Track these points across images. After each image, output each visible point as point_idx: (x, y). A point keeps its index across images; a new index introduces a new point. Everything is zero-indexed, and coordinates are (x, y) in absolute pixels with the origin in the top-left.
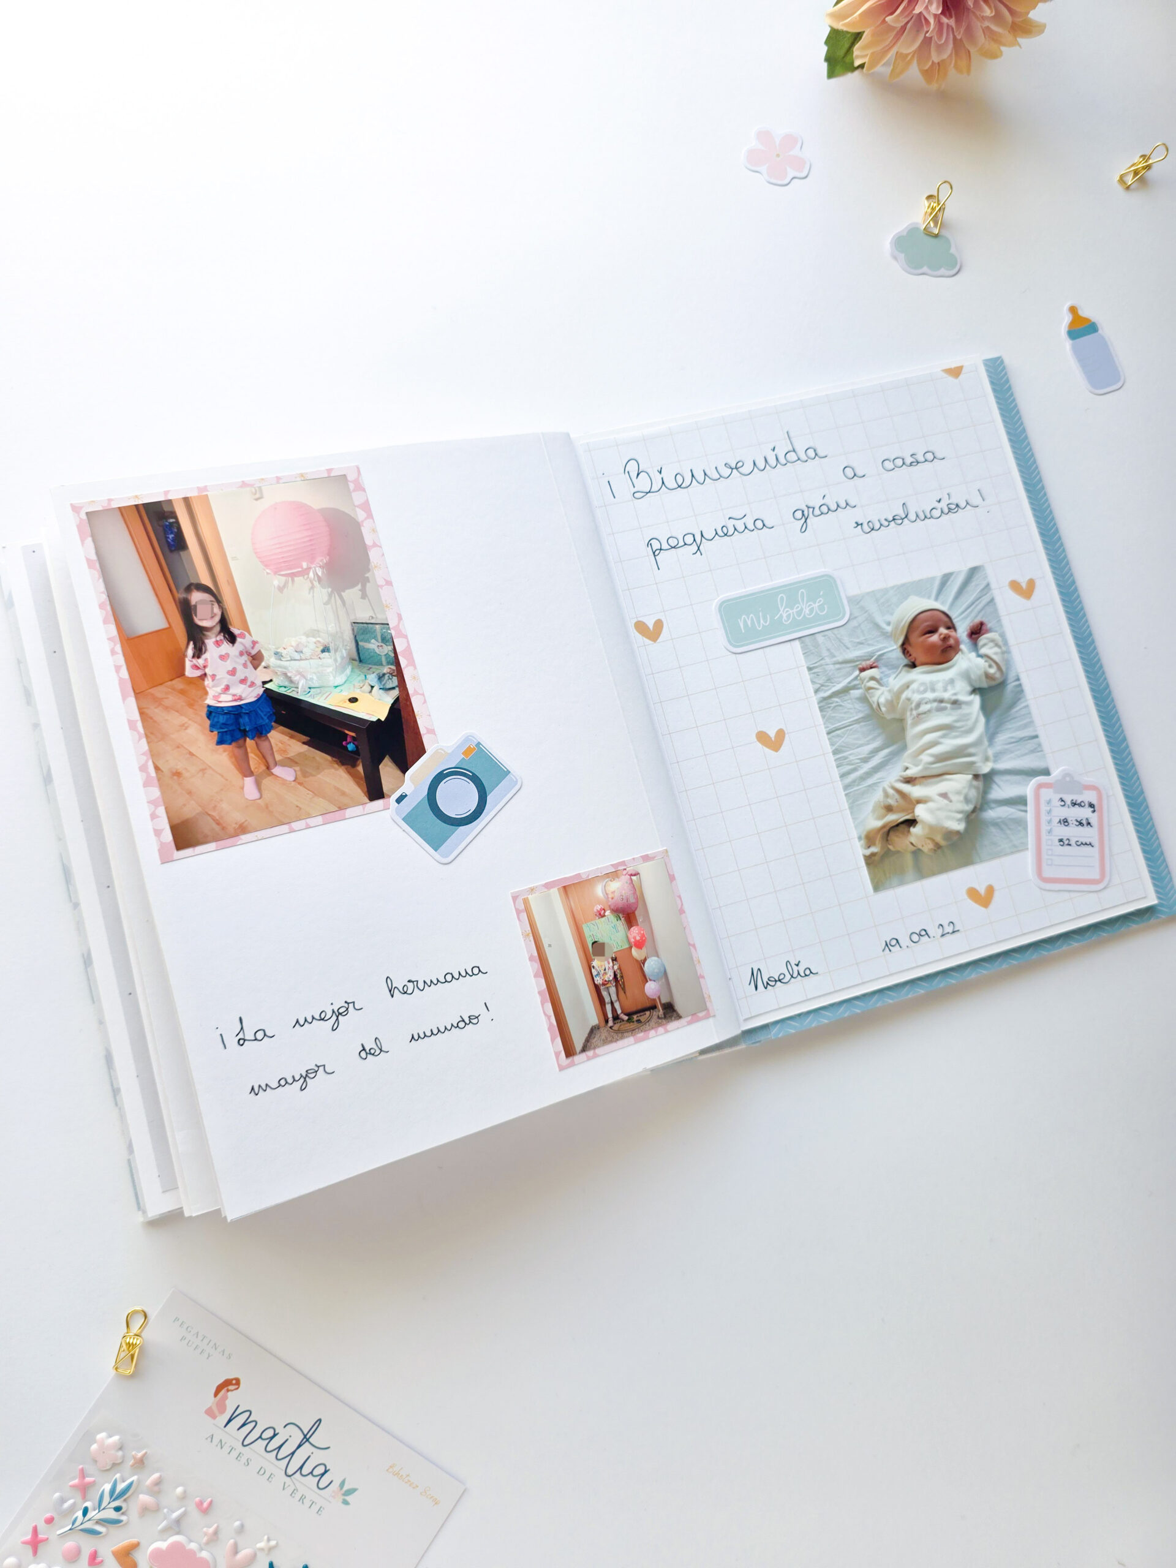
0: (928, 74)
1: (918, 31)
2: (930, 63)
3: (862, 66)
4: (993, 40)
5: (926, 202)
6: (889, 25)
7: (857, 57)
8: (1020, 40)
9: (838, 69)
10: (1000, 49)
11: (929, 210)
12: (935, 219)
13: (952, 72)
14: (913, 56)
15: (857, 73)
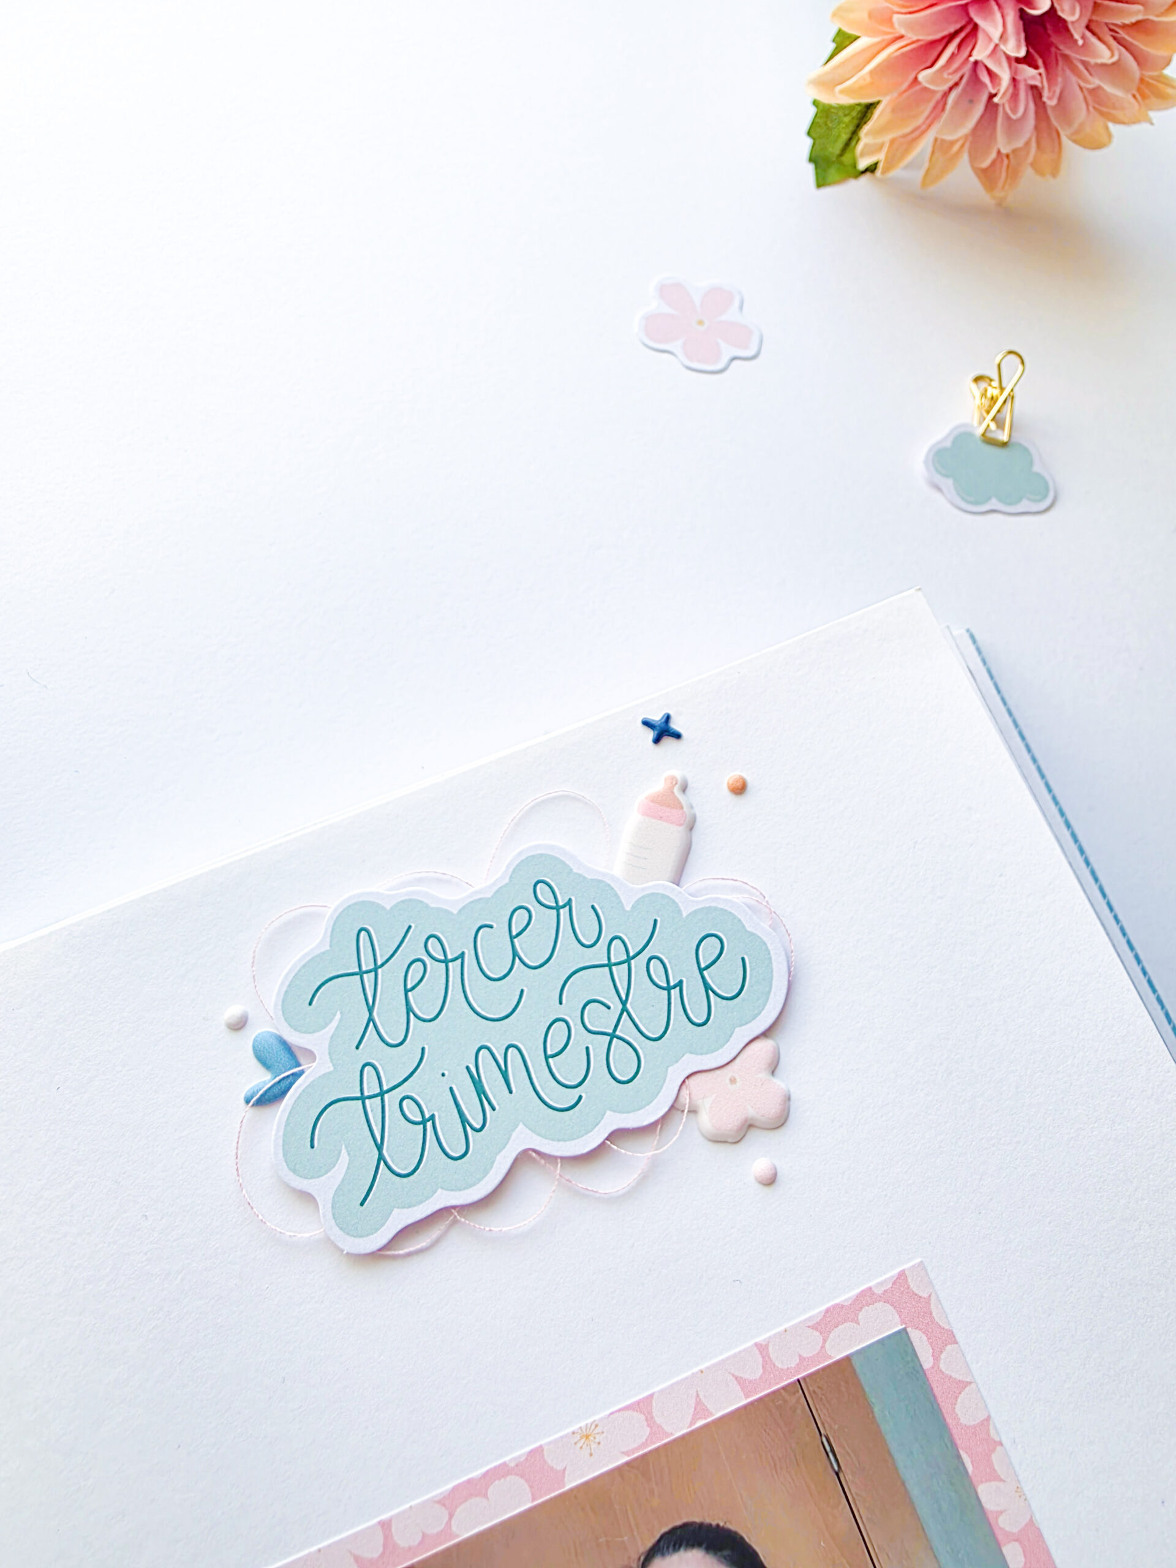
0: (987, 176)
1: (971, 101)
2: (993, 155)
3: (871, 169)
4: (1102, 114)
5: (973, 386)
6: (925, 89)
7: (863, 154)
8: (1152, 114)
9: (833, 173)
10: (1107, 128)
11: (986, 402)
12: (998, 421)
13: (1028, 173)
14: (963, 146)
15: (865, 179)
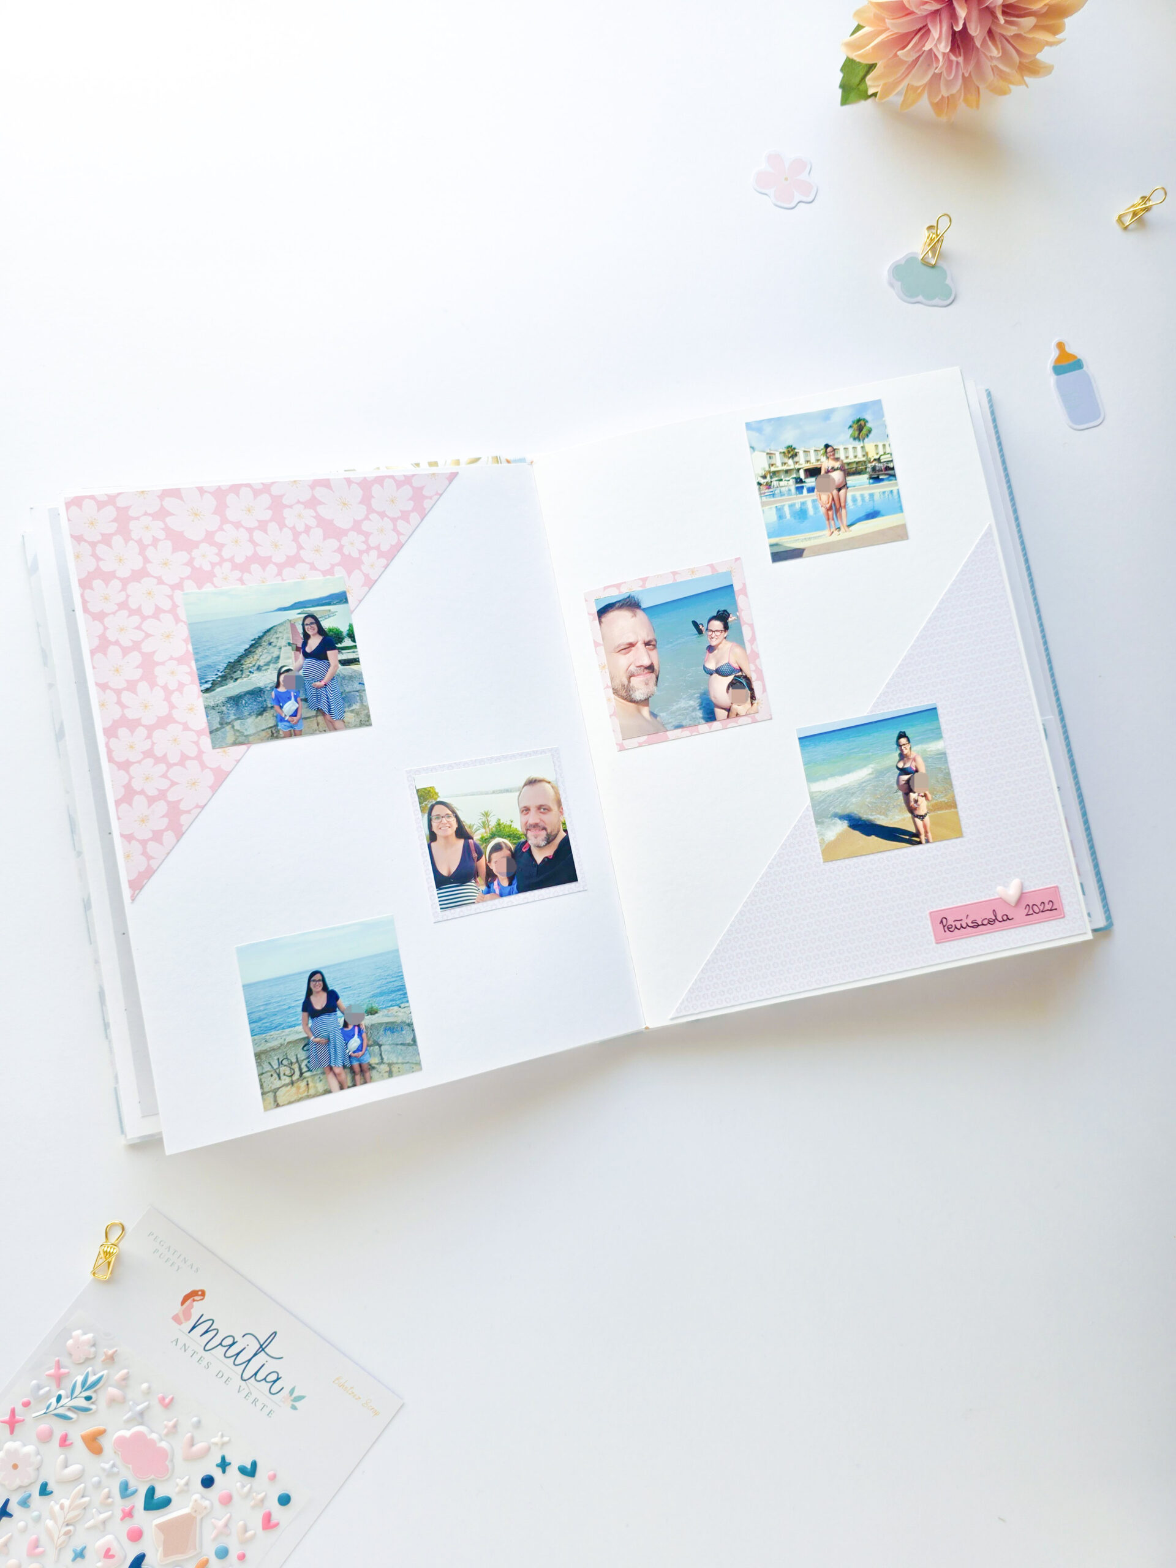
0: (938, 107)
1: (929, 65)
2: (940, 97)
3: (875, 95)
4: (1002, 78)
5: (926, 231)
6: (900, 59)
7: (871, 86)
8: (1027, 79)
9: (852, 95)
10: (1009, 87)
11: (928, 241)
12: (933, 249)
13: (961, 105)
14: (923, 90)
15: (870, 101)
